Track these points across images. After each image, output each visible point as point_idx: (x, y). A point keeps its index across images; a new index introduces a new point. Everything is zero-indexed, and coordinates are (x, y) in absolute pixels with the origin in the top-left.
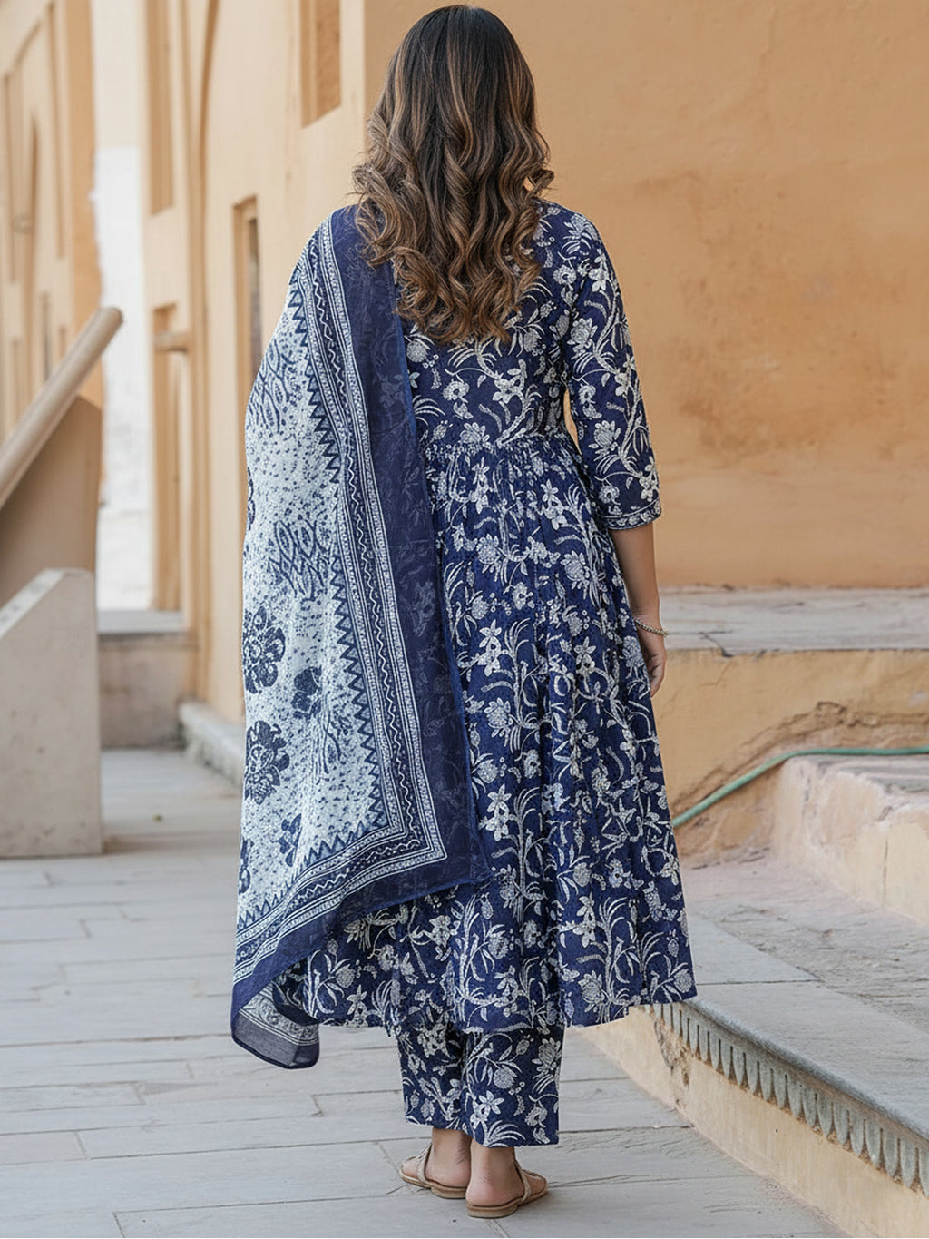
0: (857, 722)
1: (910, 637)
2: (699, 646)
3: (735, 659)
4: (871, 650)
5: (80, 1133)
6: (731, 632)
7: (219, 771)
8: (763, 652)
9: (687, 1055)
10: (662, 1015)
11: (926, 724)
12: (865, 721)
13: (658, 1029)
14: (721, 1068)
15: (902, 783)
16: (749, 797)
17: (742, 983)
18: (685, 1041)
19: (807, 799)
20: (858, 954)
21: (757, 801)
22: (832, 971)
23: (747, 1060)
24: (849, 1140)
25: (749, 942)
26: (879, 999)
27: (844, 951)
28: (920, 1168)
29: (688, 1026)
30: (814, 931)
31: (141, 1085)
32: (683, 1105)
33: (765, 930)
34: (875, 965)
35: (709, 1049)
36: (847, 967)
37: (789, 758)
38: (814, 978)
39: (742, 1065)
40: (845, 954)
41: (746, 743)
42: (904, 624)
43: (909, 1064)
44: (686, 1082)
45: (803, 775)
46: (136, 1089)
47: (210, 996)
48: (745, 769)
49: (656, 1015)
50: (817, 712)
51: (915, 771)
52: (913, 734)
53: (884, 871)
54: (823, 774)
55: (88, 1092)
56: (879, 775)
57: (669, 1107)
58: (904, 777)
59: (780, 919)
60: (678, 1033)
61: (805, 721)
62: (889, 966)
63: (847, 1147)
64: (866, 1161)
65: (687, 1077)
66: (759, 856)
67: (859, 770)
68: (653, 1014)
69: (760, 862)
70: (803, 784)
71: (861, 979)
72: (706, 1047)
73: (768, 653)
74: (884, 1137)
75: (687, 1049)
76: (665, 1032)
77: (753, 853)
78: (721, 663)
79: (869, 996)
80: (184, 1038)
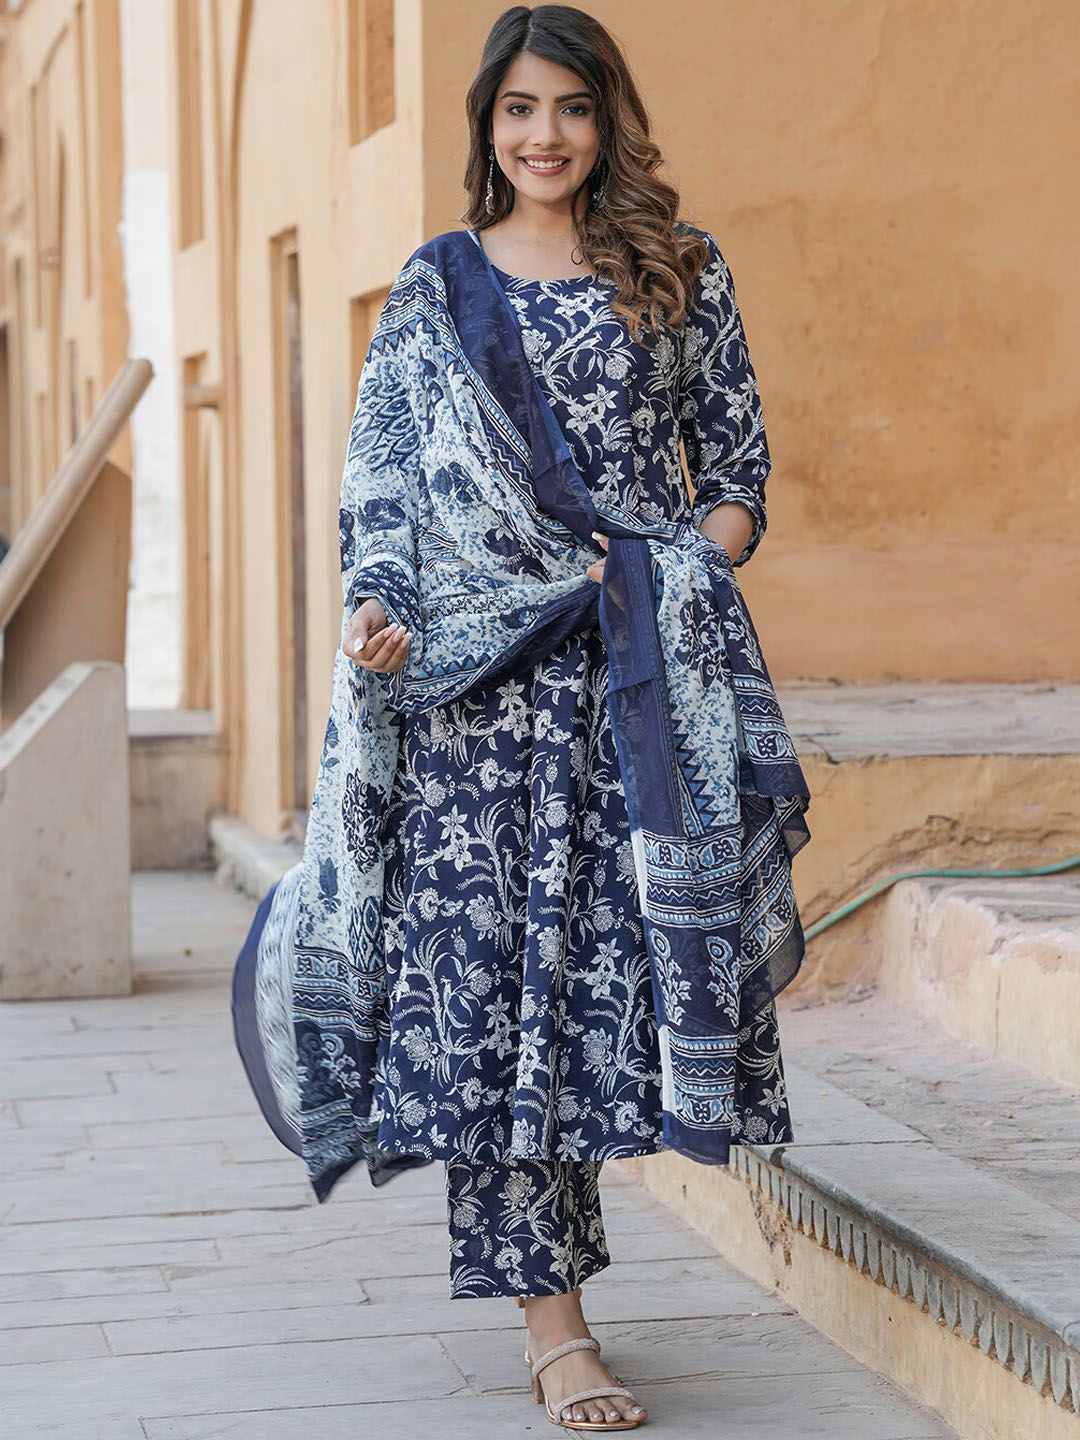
0: (969, 839)
1: (1027, 739)
3: (842, 764)
4: (985, 756)
5: (105, 1326)
6: (838, 734)
7: (252, 897)
8: (872, 758)
9: (788, 1230)
10: (759, 1182)
11: (1041, 841)
12: (978, 838)
13: (754, 1198)
14: (827, 1243)
15: (1016, 910)
16: (856, 927)
17: (848, 1144)
18: (785, 1212)
19: (916, 928)
20: (970, 1110)
21: (865, 931)
22: (943, 1130)
23: (854, 1233)
24: (976, 1334)
25: (855, 1096)
26: (993, 1163)
27: (955, 1106)
28: (1051, 1370)
29: (789, 1195)
30: (924, 1083)
31: (167, 1269)
32: (785, 1288)
33: (872, 1082)
34: (988, 1123)
35: (813, 1221)
36: (958, 1125)
37: (898, 881)
38: (924, 1138)
39: (849, 1239)
40: (957, 1110)
41: (853, 864)
42: (1019, 725)
43: (1027, 1242)
44: (788, 1261)
45: (912, 900)
46: (162, 1273)
47: (240, 1163)
48: (852, 894)
49: (752, 1182)
50: (928, 827)
51: (1030, 896)
52: (1028, 852)
53: (997, 1012)
54: (932, 901)
55: (113, 1277)
56: (992, 901)
57: (768, 1291)
58: (1018, 903)
59: (888, 1069)
60: (778, 1203)
61: (915, 838)
62: (1003, 1124)
63: (974, 1343)
64: (992, 1358)
65: (789, 1255)
66: (866, 995)
67: (970, 896)
68: (749, 1181)
69: (867, 1002)
70: (912, 911)
71: (974, 1139)
72: (810, 1219)
73: (877, 760)
74: (1014, 1334)
75: (788, 1222)
76: (763, 1202)
77: (860, 992)
78: (827, 771)
79: (982, 1159)
80: (212, 1213)
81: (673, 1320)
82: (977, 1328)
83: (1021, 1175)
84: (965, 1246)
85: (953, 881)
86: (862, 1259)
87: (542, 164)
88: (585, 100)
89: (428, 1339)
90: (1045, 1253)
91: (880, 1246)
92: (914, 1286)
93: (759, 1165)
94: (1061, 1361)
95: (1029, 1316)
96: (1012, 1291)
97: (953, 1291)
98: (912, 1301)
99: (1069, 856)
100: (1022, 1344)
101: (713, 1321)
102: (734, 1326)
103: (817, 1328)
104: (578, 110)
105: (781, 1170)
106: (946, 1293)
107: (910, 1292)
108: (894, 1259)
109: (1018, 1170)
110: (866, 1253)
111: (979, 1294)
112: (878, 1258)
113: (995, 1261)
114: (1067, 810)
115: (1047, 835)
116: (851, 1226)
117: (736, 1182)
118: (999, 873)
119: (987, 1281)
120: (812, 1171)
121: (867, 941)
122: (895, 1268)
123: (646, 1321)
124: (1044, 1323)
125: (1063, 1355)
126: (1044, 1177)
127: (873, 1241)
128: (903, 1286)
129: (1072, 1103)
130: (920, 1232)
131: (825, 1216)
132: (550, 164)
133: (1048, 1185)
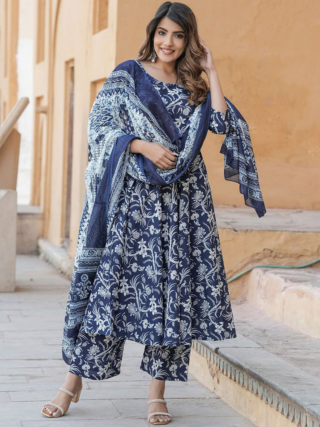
0: (276, 256)
1: (295, 227)
2: (225, 227)
3: (238, 232)
4: (282, 231)
5: (9, 393)
6: (237, 222)
7: (51, 264)
8: (247, 230)
9: (219, 373)
10: (210, 358)
11: (298, 258)
12: (278, 256)
13: (208, 363)
14: (231, 377)
15: (290, 279)
16: (240, 282)
17: (238, 347)
18: (218, 367)
19: (259, 283)
20: (275, 339)
21: (243, 283)
22: (267, 344)
23: (240, 375)
24: (278, 407)
25: (240, 333)
26: (283, 355)
27: (271, 337)
28: (301, 419)
29: (220, 362)
30: (260, 330)
31: (27, 376)
32: (217, 390)
33: (245, 329)
34: (280, 343)
35: (227, 370)
36: (272, 343)
37: (254, 268)
38: (261, 347)
39: (238, 376)
40: (271, 338)
41: (241, 262)
42: (292, 222)
43: (294, 380)
44: (218, 382)
45: (258, 274)
46: (26, 378)
47: (49, 345)
48: (240, 271)
49: (208, 358)
50: (263, 252)
51: (294, 275)
52: (294, 261)
53: (283, 309)
54: (264, 274)
55: (11, 378)
56: (283, 275)
57: (211, 391)
58: (291, 276)
59: (250, 325)
60: (216, 364)
61: (260, 255)
62: (285, 343)
63: (277, 409)
64: (282, 414)
65: (219, 380)
66: (242, 302)
67: (276, 274)
68: (207, 357)
69: (243, 305)
70: (258, 278)
71: (277, 347)
72: (226, 370)
73: (249, 231)
74: (290, 407)
75: (219, 370)
76: (211, 364)
77: (241, 301)
78: (233, 234)
79: (279, 354)
80: (41, 360)
81: (183, 398)
82: (278, 405)
83: (291, 359)
84: (275, 380)
85: (271, 269)
86: (242, 383)
87: (166, 51)
88: (182, 34)
89: (108, 401)
90: (299, 383)
91: (248, 379)
92: (258, 391)
93: (211, 353)
94: (304, 416)
95: (295, 402)
96: (290, 394)
97: (271, 394)
98: (257, 396)
99: (306, 263)
100: (292, 410)
101: (195, 399)
102: (202, 401)
103: (227, 403)
104: (180, 36)
105: (217, 354)
106: (269, 394)
107: (257, 393)
108: (253, 383)
109: (290, 358)
110: (244, 381)
111: (279, 395)
112: (247, 382)
113: (285, 385)
114: (306, 249)
115: (300, 256)
116: (239, 372)
117: (203, 357)
118: (285, 267)
119: (282, 391)
120: (228, 355)
121: (243, 286)
122: (252, 386)
123: (175, 398)
124: (300, 404)
125: (305, 414)
126: (298, 360)
127: (246, 377)
128: (255, 391)
129: (306, 338)
130: (261, 375)
131: (231, 369)
132: (168, 51)
133: (299, 362)
